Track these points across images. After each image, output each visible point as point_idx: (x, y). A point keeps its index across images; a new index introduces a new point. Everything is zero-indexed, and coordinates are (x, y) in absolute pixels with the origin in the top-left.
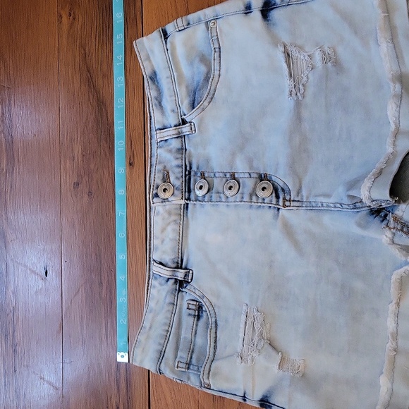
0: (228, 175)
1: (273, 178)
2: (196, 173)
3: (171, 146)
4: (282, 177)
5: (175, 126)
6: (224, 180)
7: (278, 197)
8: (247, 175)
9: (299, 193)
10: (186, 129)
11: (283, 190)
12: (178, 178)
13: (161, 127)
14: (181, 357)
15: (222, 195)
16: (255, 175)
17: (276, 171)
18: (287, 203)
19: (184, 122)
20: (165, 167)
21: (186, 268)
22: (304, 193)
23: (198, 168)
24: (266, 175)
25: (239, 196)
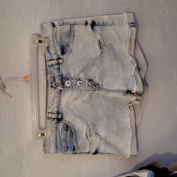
0: (78, 79)
1: (94, 81)
2: (65, 78)
3: (55, 67)
4: (97, 80)
5: (56, 60)
6: (76, 81)
7: (96, 87)
8: (85, 79)
9: (102, 85)
10: (61, 61)
11: (97, 84)
12: (59, 80)
13: (50, 59)
14: (64, 146)
15: (77, 86)
16: (88, 79)
17: (95, 78)
18: (99, 89)
19: (60, 58)
20: (54, 76)
21: (61, 114)
22: (104, 86)
23: (66, 76)
24: (91, 79)
25: (84, 86)
